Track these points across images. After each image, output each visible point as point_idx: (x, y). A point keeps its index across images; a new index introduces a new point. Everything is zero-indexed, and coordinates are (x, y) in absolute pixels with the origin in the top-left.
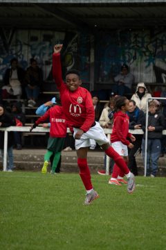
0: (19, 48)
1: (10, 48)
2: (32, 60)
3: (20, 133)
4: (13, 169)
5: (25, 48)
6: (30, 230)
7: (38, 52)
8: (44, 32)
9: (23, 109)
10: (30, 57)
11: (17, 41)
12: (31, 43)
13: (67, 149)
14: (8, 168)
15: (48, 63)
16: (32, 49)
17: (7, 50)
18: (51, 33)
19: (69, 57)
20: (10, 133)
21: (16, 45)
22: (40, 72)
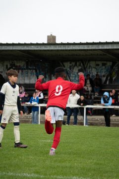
0: (91, 69)
1: (87, 69)
2: (97, 75)
3: (91, 108)
4: (88, 125)
5: (94, 69)
6: (97, 154)
7: (99, 71)
8: (102, 62)
9: (93, 97)
10: (96, 73)
11: (90, 66)
12: (96, 67)
13: (113, 115)
14: (86, 124)
15: (104, 76)
16: (97, 70)
17: (85, 70)
18: (105, 62)
19: (114, 73)
20: (87, 109)
21: (89, 68)
22: (100, 80)
